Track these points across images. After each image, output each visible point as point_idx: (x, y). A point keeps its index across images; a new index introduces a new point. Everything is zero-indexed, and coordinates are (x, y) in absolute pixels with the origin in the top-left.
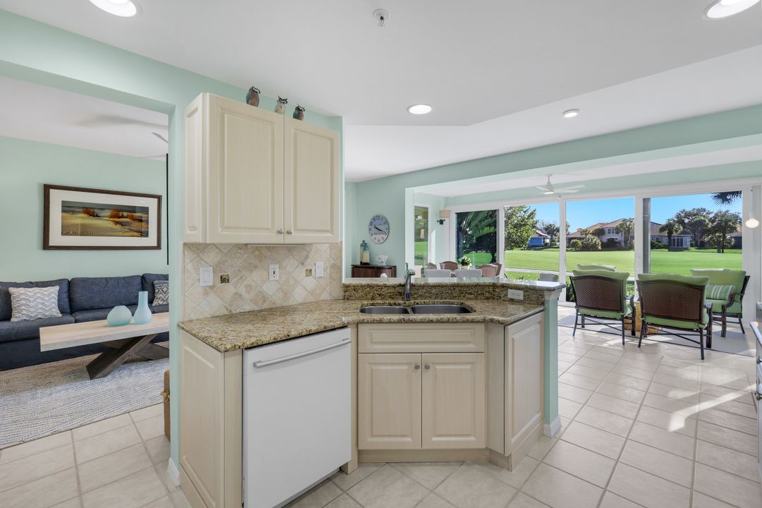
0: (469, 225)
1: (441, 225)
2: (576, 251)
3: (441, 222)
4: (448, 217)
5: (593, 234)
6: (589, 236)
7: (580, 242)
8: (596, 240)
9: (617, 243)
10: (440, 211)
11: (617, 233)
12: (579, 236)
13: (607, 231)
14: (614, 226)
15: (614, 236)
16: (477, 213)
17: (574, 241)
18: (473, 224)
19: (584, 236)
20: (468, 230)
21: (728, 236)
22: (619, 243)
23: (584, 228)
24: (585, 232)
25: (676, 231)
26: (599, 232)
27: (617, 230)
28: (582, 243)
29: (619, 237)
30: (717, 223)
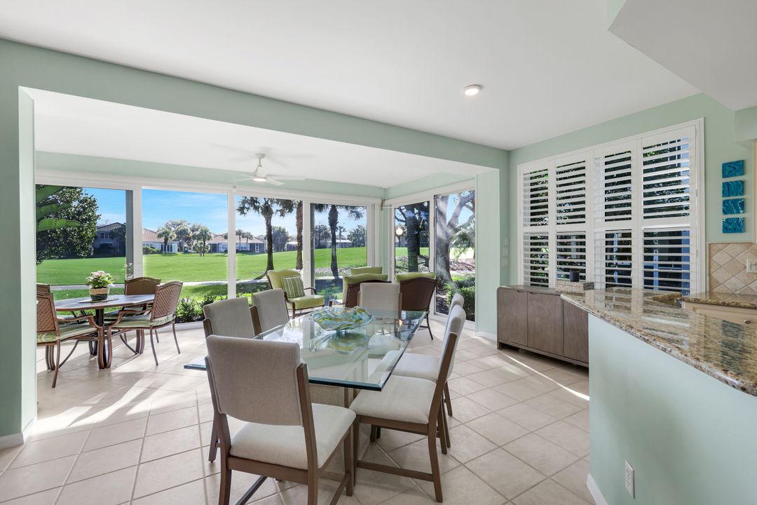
9: (111, 248)
11: (112, 238)
13: (99, 235)
15: (109, 242)
21: (207, 243)
22: (114, 248)
25: (171, 238)
27: (112, 235)
29: (113, 242)
30: (198, 233)
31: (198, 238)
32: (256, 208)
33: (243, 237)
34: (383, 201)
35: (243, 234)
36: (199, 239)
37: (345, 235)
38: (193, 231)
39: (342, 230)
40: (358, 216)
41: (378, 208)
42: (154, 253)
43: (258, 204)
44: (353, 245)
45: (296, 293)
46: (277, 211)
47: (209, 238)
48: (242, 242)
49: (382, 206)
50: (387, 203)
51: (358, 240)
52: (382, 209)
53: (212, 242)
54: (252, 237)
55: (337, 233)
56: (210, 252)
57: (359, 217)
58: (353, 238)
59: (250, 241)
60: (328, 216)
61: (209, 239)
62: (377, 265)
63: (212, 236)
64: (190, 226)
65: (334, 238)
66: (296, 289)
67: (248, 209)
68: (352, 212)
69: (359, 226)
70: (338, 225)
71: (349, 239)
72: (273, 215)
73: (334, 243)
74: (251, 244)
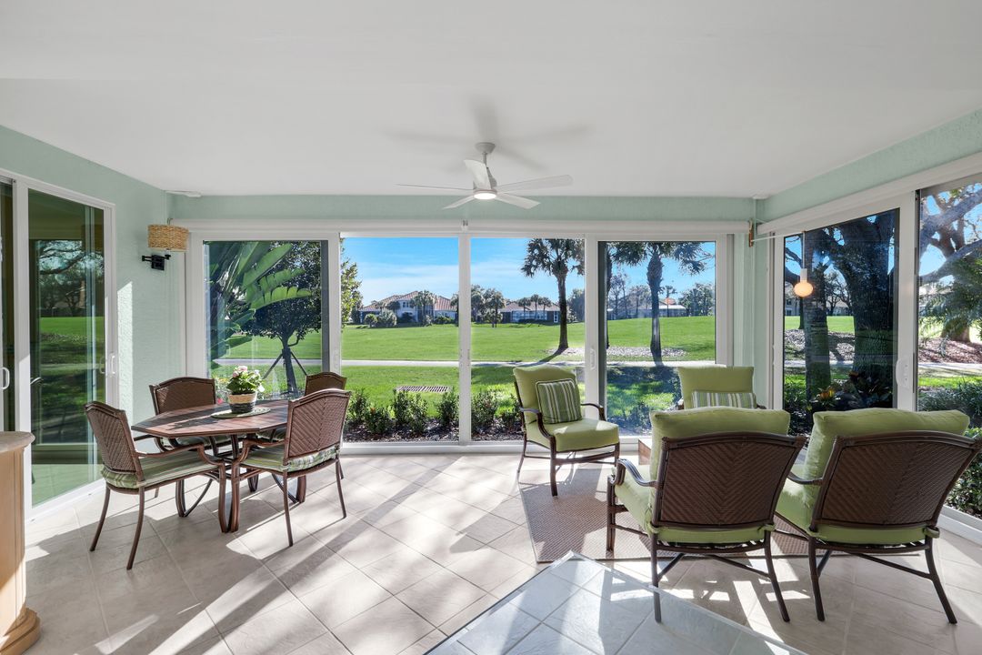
0: (239, 281)
1: (156, 273)
2: (371, 328)
3: (158, 263)
4: (181, 246)
5: (388, 308)
6: (384, 310)
7: (375, 317)
8: (392, 314)
9: (411, 317)
10: (152, 228)
11: (412, 307)
12: (373, 309)
13: (402, 305)
14: (409, 299)
15: (408, 310)
16: (266, 246)
17: (369, 315)
18: (250, 279)
19: (379, 310)
20: (236, 291)
21: (499, 312)
22: (413, 318)
23: (379, 300)
24: (379, 305)
26: (394, 306)
27: (412, 304)
28: (378, 318)
29: (413, 311)
30: (490, 300)
31: (489, 305)
32: (546, 266)
33: (540, 304)
34: (755, 227)
35: (541, 300)
36: (491, 307)
37: (675, 297)
38: (486, 298)
39: (671, 291)
40: (697, 267)
41: (741, 242)
42: (448, 323)
43: (548, 260)
44: (687, 313)
45: (563, 413)
46: (574, 267)
47: (502, 305)
48: (538, 309)
49: (752, 236)
50: (762, 229)
51: (697, 304)
52: (751, 244)
53: (505, 309)
54: (550, 303)
55: (662, 296)
56: (503, 322)
57: (697, 269)
58: (689, 302)
59: (547, 309)
60: (647, 271)
61: (501, 307)
62: (739, 363)
63: (505, 302)
64: (484, 292)
65: (655, 302)
66: (562, 406)
67: (536, 267)
68: (686, 262)
69: (698, 285)
70: (662, 284)
71: (680, 304)
72: (568, 273)
73: (655, 313)
74: (549, 313)
